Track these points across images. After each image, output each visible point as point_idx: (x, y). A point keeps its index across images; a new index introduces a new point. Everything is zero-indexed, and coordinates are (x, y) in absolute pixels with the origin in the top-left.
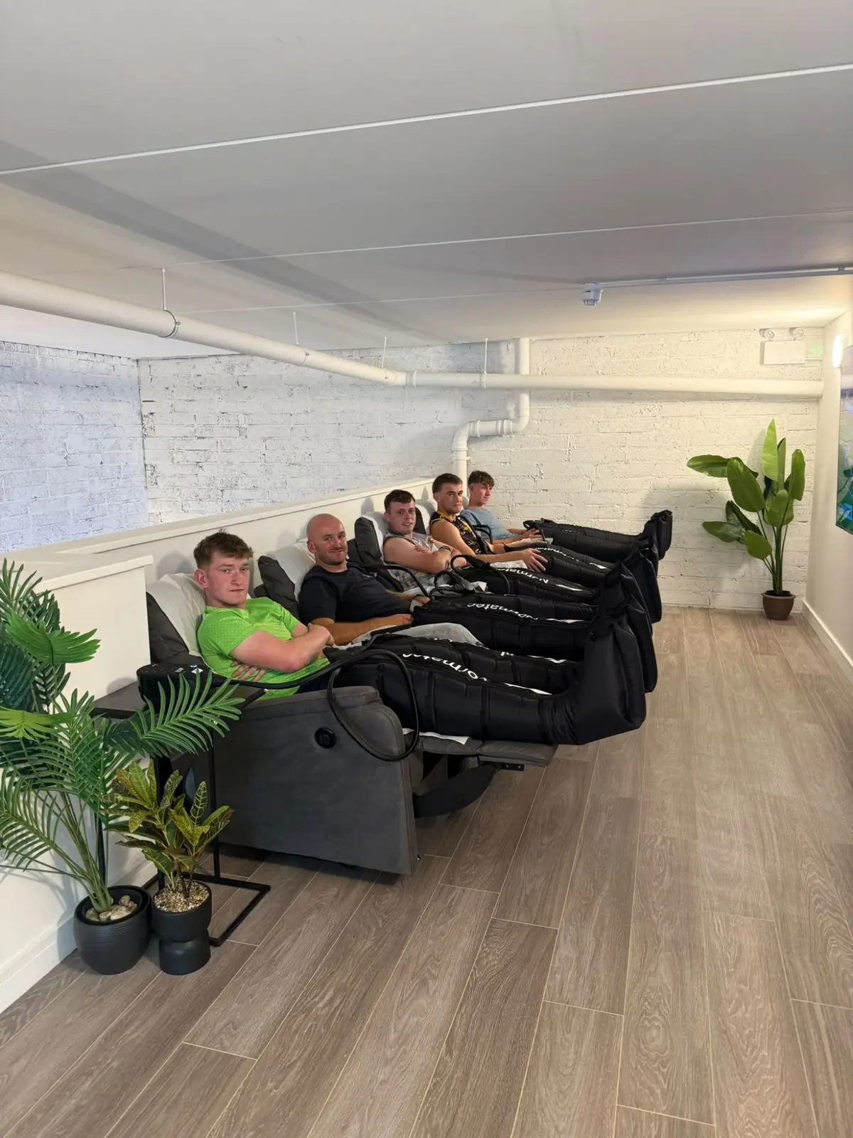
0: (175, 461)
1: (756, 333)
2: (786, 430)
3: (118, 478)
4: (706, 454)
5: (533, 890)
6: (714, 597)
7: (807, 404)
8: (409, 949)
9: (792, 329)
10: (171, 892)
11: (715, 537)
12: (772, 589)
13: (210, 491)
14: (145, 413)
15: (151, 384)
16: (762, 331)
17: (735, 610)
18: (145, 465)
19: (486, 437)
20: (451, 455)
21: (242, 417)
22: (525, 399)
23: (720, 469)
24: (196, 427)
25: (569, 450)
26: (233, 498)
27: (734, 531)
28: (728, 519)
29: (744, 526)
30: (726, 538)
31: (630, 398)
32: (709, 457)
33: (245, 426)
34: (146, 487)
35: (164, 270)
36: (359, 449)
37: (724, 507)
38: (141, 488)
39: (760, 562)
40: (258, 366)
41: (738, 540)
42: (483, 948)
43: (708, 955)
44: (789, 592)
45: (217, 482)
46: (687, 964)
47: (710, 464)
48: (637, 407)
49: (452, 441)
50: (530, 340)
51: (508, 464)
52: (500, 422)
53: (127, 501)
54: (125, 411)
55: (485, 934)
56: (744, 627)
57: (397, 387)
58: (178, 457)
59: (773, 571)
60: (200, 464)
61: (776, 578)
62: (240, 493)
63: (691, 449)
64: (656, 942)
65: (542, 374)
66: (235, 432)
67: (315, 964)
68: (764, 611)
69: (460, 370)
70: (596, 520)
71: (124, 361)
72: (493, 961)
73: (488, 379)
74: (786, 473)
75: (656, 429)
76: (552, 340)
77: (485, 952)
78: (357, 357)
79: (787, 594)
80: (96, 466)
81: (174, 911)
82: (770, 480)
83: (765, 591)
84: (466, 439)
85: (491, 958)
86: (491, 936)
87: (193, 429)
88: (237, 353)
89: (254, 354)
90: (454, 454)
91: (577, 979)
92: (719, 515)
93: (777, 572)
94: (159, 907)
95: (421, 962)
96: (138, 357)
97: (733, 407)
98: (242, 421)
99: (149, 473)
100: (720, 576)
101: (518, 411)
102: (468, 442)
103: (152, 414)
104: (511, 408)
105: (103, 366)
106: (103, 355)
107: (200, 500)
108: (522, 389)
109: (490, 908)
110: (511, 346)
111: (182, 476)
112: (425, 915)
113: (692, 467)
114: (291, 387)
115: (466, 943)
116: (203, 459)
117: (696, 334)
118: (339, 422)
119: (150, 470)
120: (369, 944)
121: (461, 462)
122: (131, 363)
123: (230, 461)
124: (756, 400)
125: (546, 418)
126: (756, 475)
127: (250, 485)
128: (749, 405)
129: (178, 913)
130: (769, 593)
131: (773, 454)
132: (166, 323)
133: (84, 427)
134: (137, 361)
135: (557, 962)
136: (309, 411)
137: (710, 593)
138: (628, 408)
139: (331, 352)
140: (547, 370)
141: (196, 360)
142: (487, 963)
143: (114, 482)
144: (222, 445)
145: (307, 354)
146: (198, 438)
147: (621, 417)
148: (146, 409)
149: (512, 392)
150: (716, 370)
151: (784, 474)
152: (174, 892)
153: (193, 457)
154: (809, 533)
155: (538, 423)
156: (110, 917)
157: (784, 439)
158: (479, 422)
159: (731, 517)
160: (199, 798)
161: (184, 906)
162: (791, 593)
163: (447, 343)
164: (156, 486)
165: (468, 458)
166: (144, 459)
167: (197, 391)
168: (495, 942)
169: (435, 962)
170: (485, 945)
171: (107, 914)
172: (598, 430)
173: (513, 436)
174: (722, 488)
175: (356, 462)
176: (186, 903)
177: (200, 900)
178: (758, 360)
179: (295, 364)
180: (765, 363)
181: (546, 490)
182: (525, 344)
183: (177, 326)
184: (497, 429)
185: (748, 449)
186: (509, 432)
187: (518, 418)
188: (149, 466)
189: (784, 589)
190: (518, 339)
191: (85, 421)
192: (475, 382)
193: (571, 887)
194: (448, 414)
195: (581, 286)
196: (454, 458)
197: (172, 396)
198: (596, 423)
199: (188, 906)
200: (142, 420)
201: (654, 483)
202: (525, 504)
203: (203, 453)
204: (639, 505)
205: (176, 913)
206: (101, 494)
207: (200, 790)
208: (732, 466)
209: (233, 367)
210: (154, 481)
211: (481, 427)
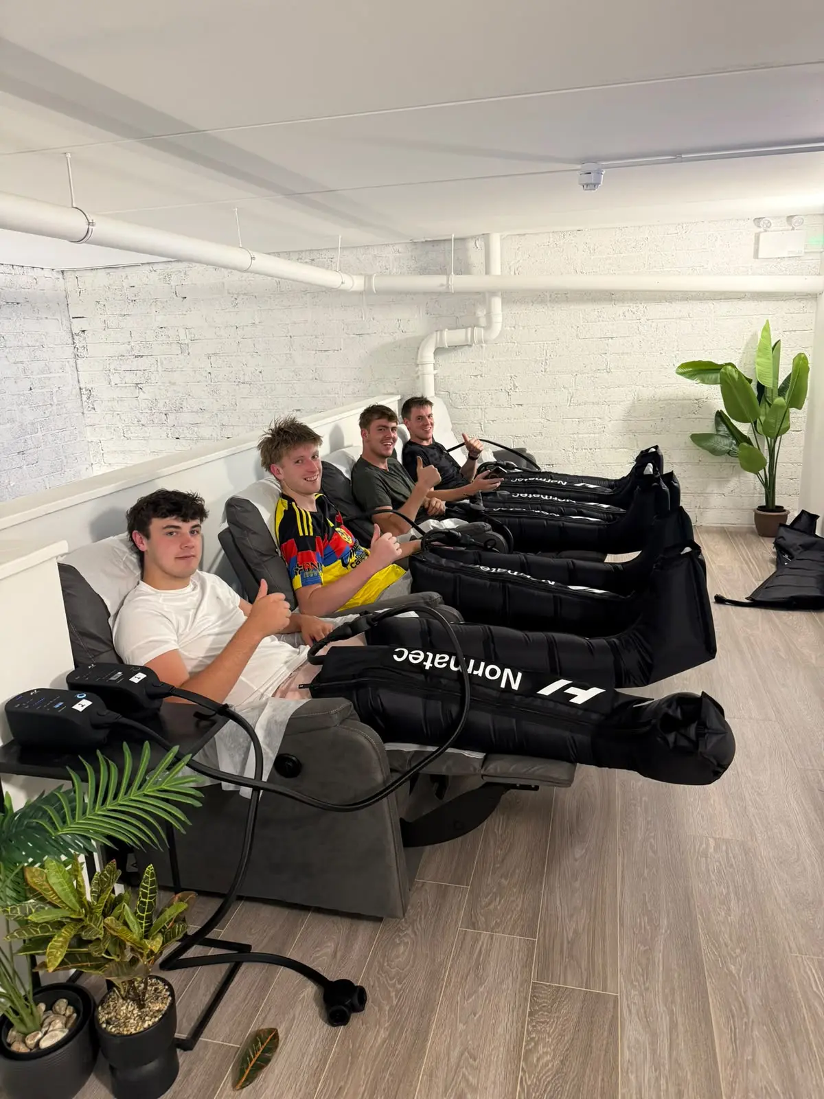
0: (113, 384)
1: (751, 223)
2: (781, 331)
3: (51, 404)
4: (697, 360)
5: (575, 932)
6: (701, 514)
7: (804, 302)
8: (436, 1041)
9: (790, 217)
10: (121, 1001)
11: (705, 451)
12: (764, 504)
13: (153, 415)
14: (76, 330)
15: (80, 298)
16: (758, 220)
17: (723, 528)
18: (80, 389)
19: (454, 348)
20: (417, 369)
21: (182, 331)
22: (497, 303)
23: (713, 376)
24: (133, 344)
25: (546, 360)
26: (178, 423)
27: (726, 443)
28: (718, 431)
29: (734, 438)
30: (714, 452)
31: (611, 300)
32: (700, 363)
33: (186, 342)
34: (83, 413)
35: (69, 156)
36: (315, 365)
37: (713, 417)
38: (77, 414)
39: (751, 475)
40: (197, 275)
41: (729, 453)
42: (529, 1033)
43: (812, 1028)
44: (783, 507)
45: (161, 405)
46: (790, 1044)
47: (700, 370)
48: (619, 309)
49: (417, 352)
50: (501, 236)
51: (479, 377)
52: (470, 329)
53: (63, 430)
54: (54, 329)
55: (528, 1010)
56: (737, 546)
57: (355, 293)
58: (115, 379)
59: (765, 485)
60: (139, 386)
61: (769, 492)
62: (186, 417)
63: (678, 354)
64: (744, 1011)
65: (515, 274)
66: (176, 349)
67: (316, 1074)
68: (754, 526)
69: (424, 271)
70: (575, 436)
71: (47, 273)
72: (546, 1056)
73: (458, 282)
74: (779, 379)
75: (640, 333)
76: (536, 234)
77: (532, 1039)
78: (307, 260)
79: (780, 509)
80: (25, 392)
81: (125, 1033)
82: (764, 386)
83: (757, 507)
84: (433, 350)
85: (541, 1049)
86: (537, 1012)
87: (129, 347)
88: (172, 260)
89: (191, 260)
90: (420, 367)
91: (657, 1079)
92: (708, 427)
93: (770, 486)
94: (104, 1026)
95: (453, 1061)
96: (63, 268)
97: (724, 307)
98: (182, 337)
99: (84, 398)
100: (707, 491)
101: (489, 316)
102: (434, 353)
103: (84, 331)
104: (481, 313)
105: (23, 280)
106: (23, 266)
107: (143, 425)
108: (493, 293)
109: (527, 964)
110: (480, 243)
111: (121, 399)
112: (449, 982)
113: (682, 374)
114: (235, 296)
115: (505, 1024)
116: (143, 380)
117: (684, 225)
118: (290, 334)
119: (85, 394)
120: (383, 1034)
121: (426, 377)
122: (55, 275)
123: (173, 381)
124: (749, 299)
125: (520, 324)
126: (750, 381)
127: (196, 408)
128: (741, 304)
129: (131, 1034)
130: (761, 508)
131: (769, 359)
132: (77, 223)
133: (7, 350)
134: (63, 272)
135: (627, 1053)
136: (257, 323)
137: (697, 510)
138: (609, 310)
139: (287, 255)
140: (520, 269)
141: (127, 269)
142: (538, 1060)
143: (47, 409)
144: (162, 364)
145: (253, 258)
146: (136, 356)
147: (603, 321)
148: (77, 326)
149: (481, 297)
150: (706, 266)
151: (778, 379)
152: (123, 999)
153: (131, 378)
154: (802, 443)
155: (512, 330)
156: (37, 1044)
157: (778, 341)
158: (446, 330)
159: (720, 428)
160: (146, 888)
161: (138, 1023)
162: (785, 508)
163: (408, 241)
164: (93, 411)
165: (435, 372)
166: (79, 382)
167: (132, 304)
168: (543, 1023)
169: (471, 1061)
170: (531, 1028)
171: (35, 1036)
172: (577, 335)
173: (484, 345)
174: (713, 396)
175: (312, 379)
176: (141, 1018)
177: (159, 1011)
178: (752, 254)
179: (239, 271)
180: (760, 257)
181: (521, 405)
182: (496, 241)
183: (91, 227)
184: (467, 340)
185: (739, 353)
186: (480, 342)
187: (489, 327)
188: (84, 390)
189: (777, 504)
190: (488, 234)
191: (8, 342)
192: (442, 285)
193: (622, 925)
194: (412, 322)
195: (579, 167)
196: (419, 373)
197: (105, 311)
198: (575, 328)
199: (144, 1021)
200: (73, 339)
201: (638, 394)
202: (498, 421)
203: (142, 373)
204: (622, 418)
205: (127, 1035)
206: (33, 424)
207: (147, 878)
208: (726, 374)
209: (169, 276)
210: (91, 406)
211: (450, 337)
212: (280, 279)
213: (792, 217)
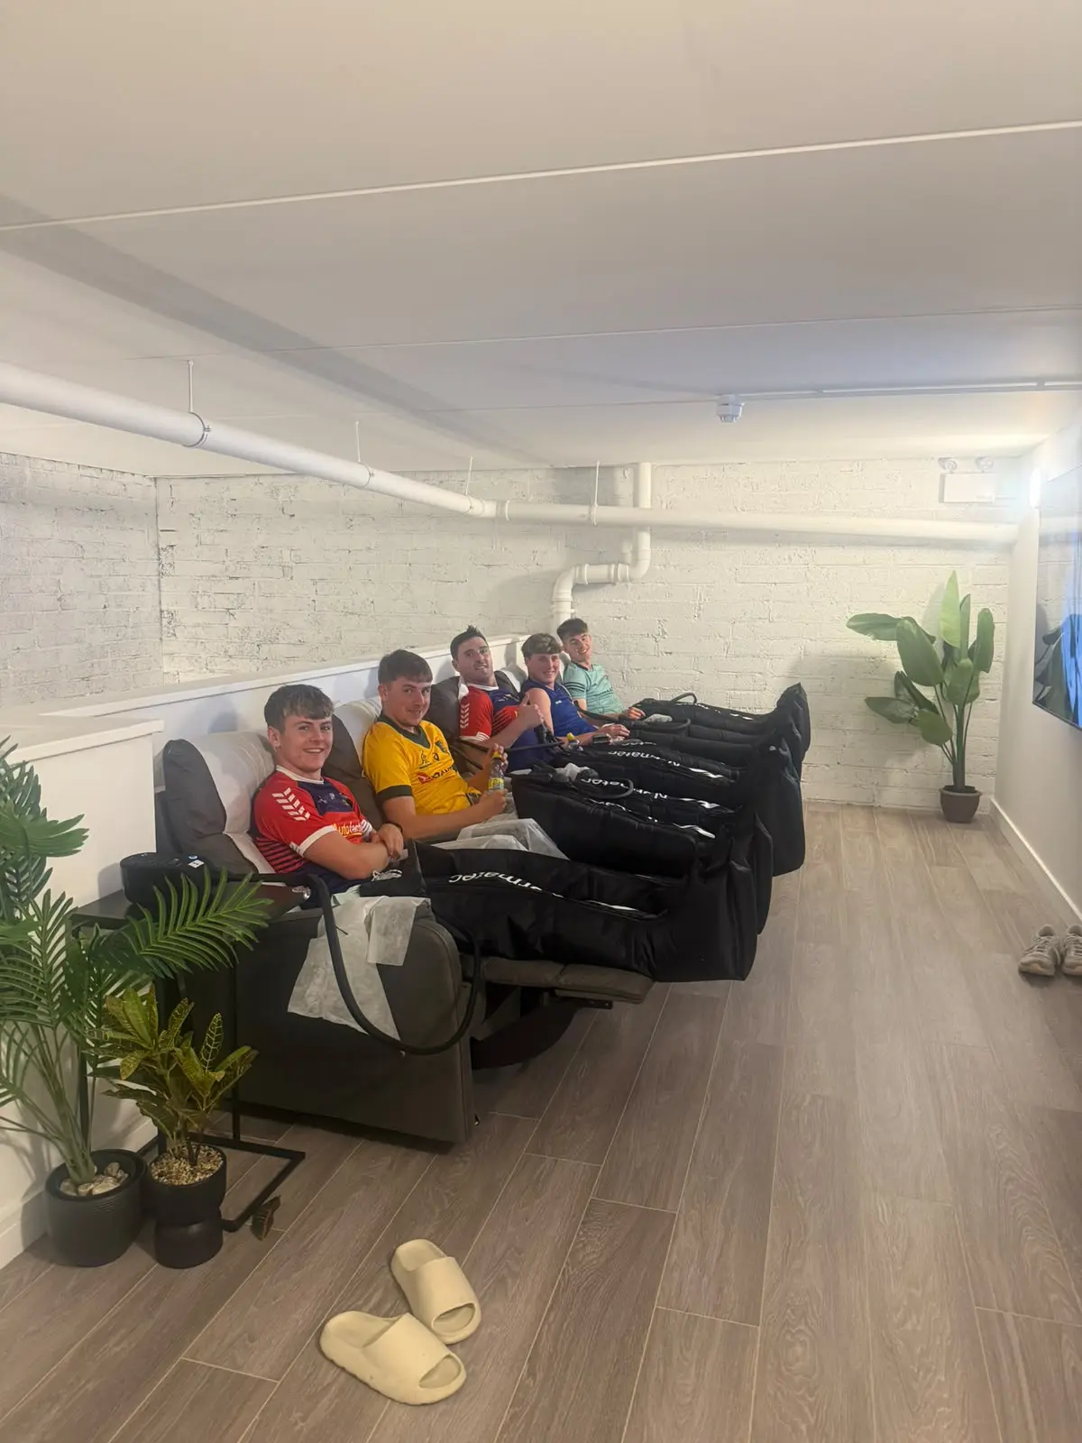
0: (200, 608)
1: (935, 463)
2: (970, 585)
3: (126, 627)
4: (871, 612)
5: (645, 1162)
6: (879, 792)
7: (997, 552)
8: (483, 1237)
9: (979, 459)
10: (174, 1159)
11: (882, 718)
12: (952, 783)
13: (243, 645)
14: (163, 545)
15: (172, 509)
16: (942, 460)
17: (905, 810)
18: (161, 611)
19: (596, 585)
20: (551, 607)
21: (286, 553)
22: (645, 538)
23: (888, 631)
24: (227, 564)
25: (700, 604)
26: (272, 656)
27: (905, 710)
28: (897, 695)
29: (918, 704)
30: (894, 719)
31: (776, 541)
32: (874, 616)
33: (290, 564)
34: (161, 639)
35: (191, 363)
36: (435, 597)
37: (892, 679)
38: (154, 640)
39: (938, 748)
40: (309, 489)
41: (910, 721)
42: (579, 1237)
43: (869, 1249)
44: (974, 788)
45: (253, 634)
46: (842, 1260)
47: (874, 625)
48: (785, 552)
49: (552, 589)
50: (653, 466)
51: (623, 619)
52: (613, 566)
53: (136, 656)
54: (138, 542)
55: (582, 1219)
56: (917, 830)
57: (485, 519)
58: (203, 602)
59: (953, 761)
60: (231, 611)
61: (957, 769)
62: (281, 649)
63: (851, 605)
64: (803, 1231)
65: (667, 508)
66: (277, 572)
67: (359, 1255)
68: (941, 810)
69: (565, 500)
71: (137, 479)
72: (592, 1254)
73: (600, 513)
74: (970, 638)
75: (808, 580)
76: (678, 466)
77: (582, 1241)
78: (435, 482)
79: (971, 790)
80: (98, 610)
81: (177, 1183)
82: (950, 646)
83: (943, 786)
84: (571, 586)
85: (589, 1249)
86: (589, 1221)
87: (223, 567)
88: (282, 471)
89: (304, 474)
90: (555, 606)
91: (701, 1278)
92: (885, 690)
93: (958, 762)
94: (157, 1178)
95: (499, 1252)
96: (156, 475)
97: (905, 555)
98: (286, 559)
99: (165, 622)
100: (886, 766)
101: (635, 552)
102: (572, 590)
103: (172, 546)
104: (627, 549)
105: (111, 485)
106: (112, 471)
107: (230, 657)
108: (641, 527)
109: (589, 1185)
110: (628, 473)
111: (207, 626)
112: (505, 1193)
113: (854, 628)
114: (350, 517)
115: (556, 1229)
116: (235, 605)
117: (860, 463)
118: (410, 561)
119: (166, 618)
122: (149, 483)
123: (270, 608)
124: (933, 546)
125: (671, 563)
126: (932, 639)
127: (295, 639)
128: (923, 553)
129: (182, 1185)
130: (948, 788)
131: (955, 614)
132: (192, 428)
133: (84, 561)
134: (155, 479)
135: (674, 1257)
136: (372, 547)
137: (874, 787)
138: (773, 553)
139: (412, 475)
140: (673, 503)
141: (229, 480)
142: (584, 1257)
143: (120, 631)
144: (260, 588)
145: (371, 475)
146: (231, 578)
147: (765, 564)
148: (165, 540)
149: (628, 531)
150: (884, 508)
151: (968, 639)
152: (176, 1158)
153: (223, 602)
154: (998, 713)
155: (661, 569)
156: (91, 1191)
157: (968, 595)
158: (587, 565)
159: (901, 693)
160: (212, 1035)
161: (189, 1177)
162: (976, 789)
163: (548, 467)
164: (173, 638)
165: (573, 611)
166: (160, 602)
167: (230, 519)
168: (595, 1230)
169: (516, 1255)
170: (581, 1233)
171: (87, 1187)
172: (735, 579)
173: (630, 584)
174: (890, 654)
175: (431, 613)
176: (192, 1173)
177: (211, 1170)
178: (937, 498)
179: (356, 487)
180: (946, 500)
181: (671, 653)
182: (646, 470)
183: (206, 433)
184: (609, 575)
185: (923, 607)
186: (624, 580)
187: (636, 561)
188: (165, 613)
189: (967, 783)
190: (637, 464)
191: (86, 553)
192: (583, 516)
193: (694, 1159)
194: (549, 554)
195: (717, 398)
196: (554, 610)
197: (199, 525)
198: (734, 570)
199: (195, 1176)
200: (159, 554)
201: (805, 647)
202: (643, 670)
203: (236, 597)
204: (787, 674)
205: (178, 1186)
206: (103, 647)
207: (214, 1025)
208: (903, 628)
209: (277, 490)
210: (172, 631)
211: (589, 572)
212: (402, 500)
213: (981, 458)
